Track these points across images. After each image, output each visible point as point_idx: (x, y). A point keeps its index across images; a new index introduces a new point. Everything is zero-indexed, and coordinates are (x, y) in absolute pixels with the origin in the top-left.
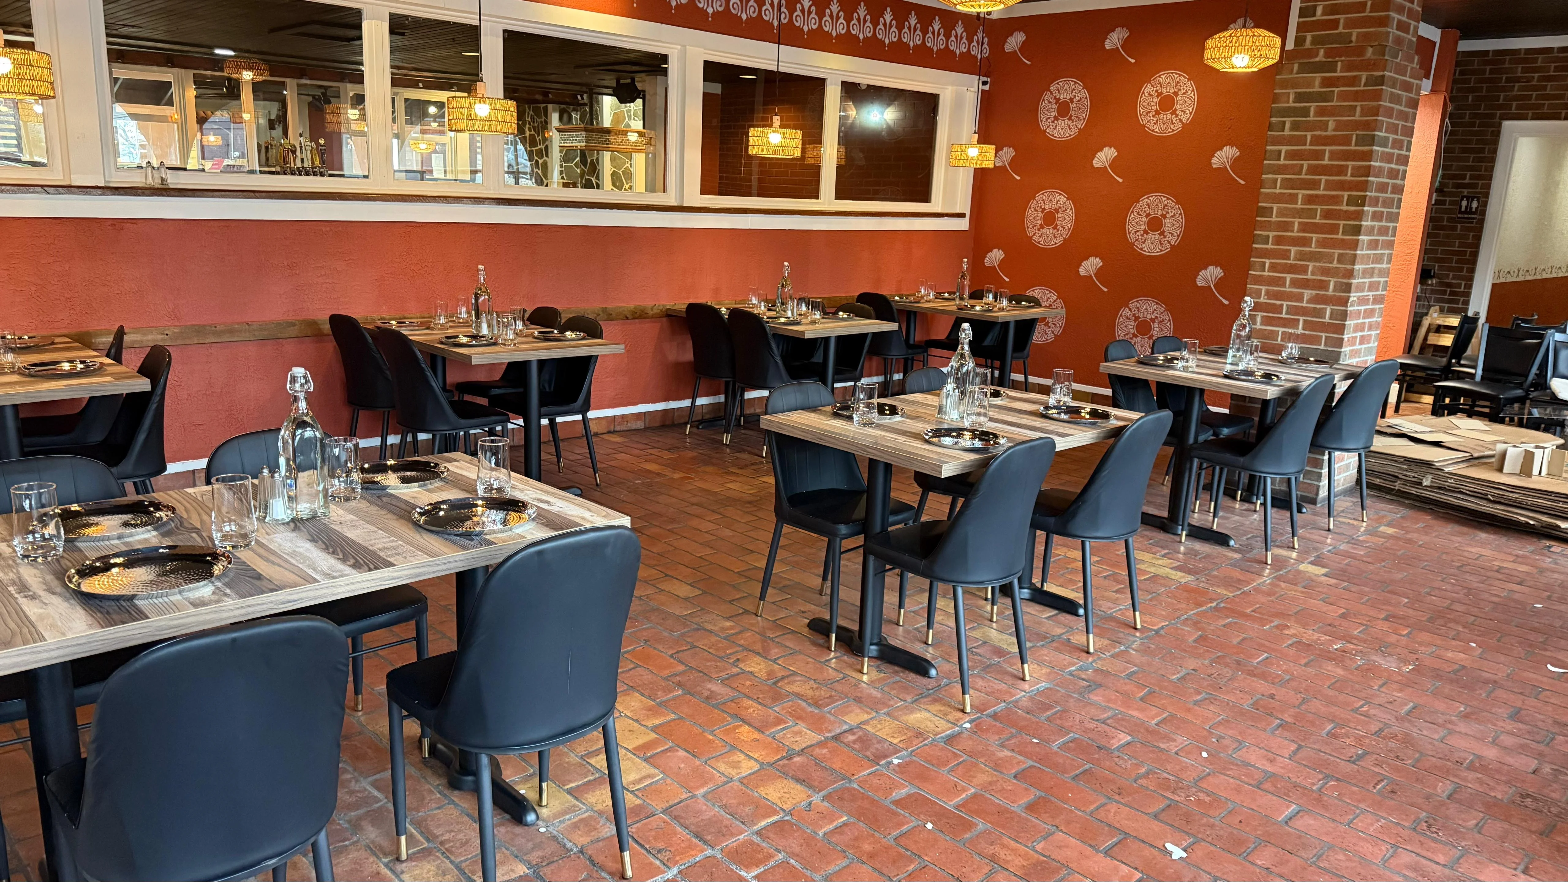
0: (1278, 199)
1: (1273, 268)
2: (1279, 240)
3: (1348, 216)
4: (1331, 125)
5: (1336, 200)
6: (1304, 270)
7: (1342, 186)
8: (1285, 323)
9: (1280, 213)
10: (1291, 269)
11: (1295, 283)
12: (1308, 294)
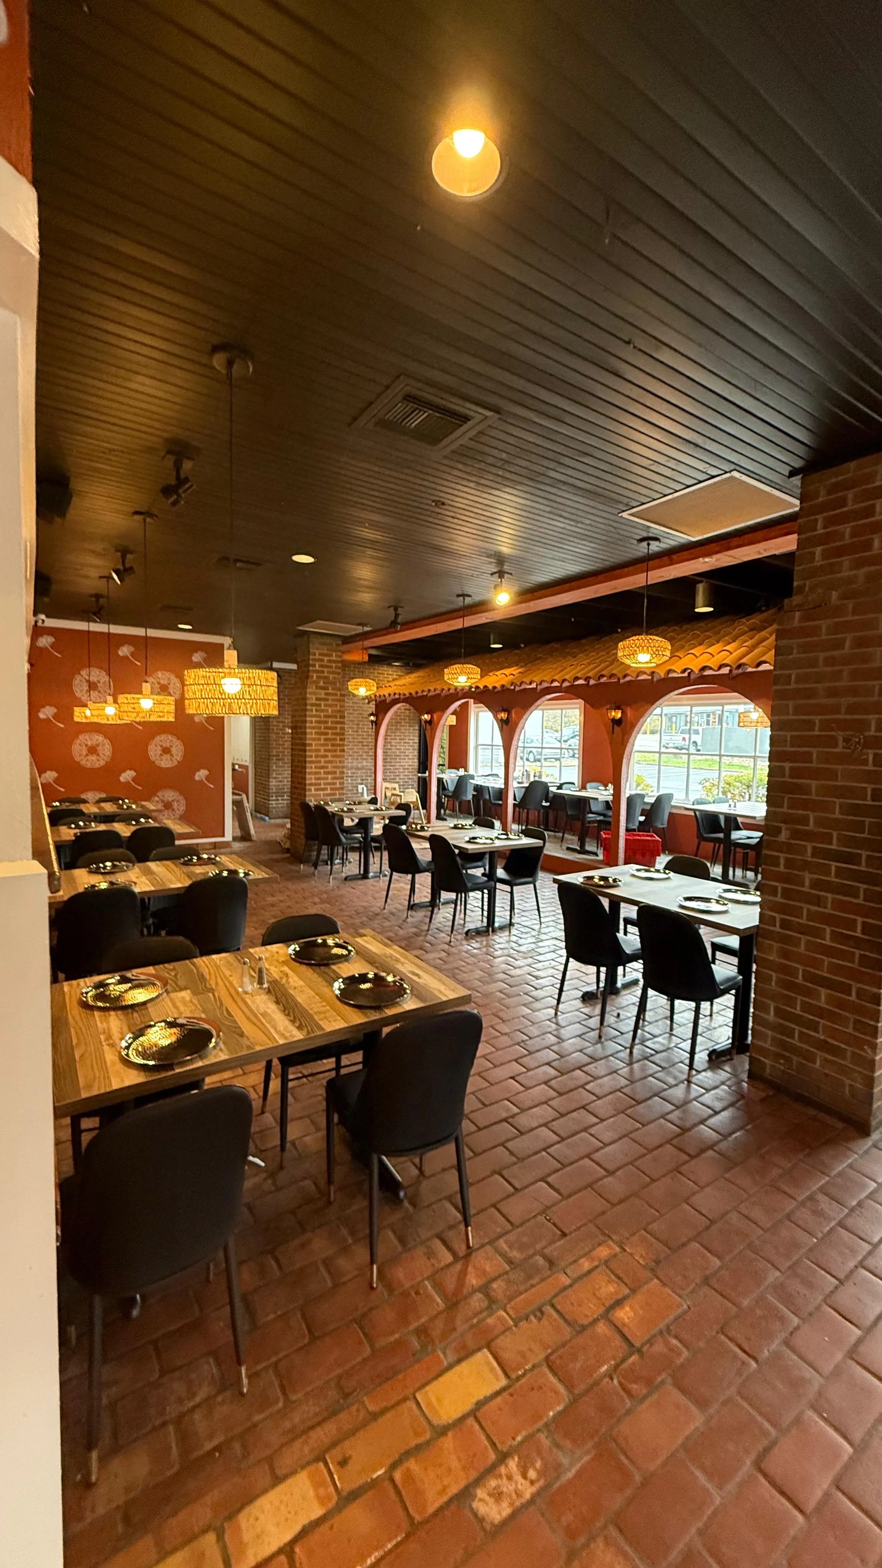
0: (314, 739)
1: (316, 767)
2: (317, 756)
3: (340, 745)
4: (330, 711)
5: (335, 739)
6: (327, 767)
7: (336, 734)
8: (323, 789)
9: (316, 745)
10: (323, 767)
11: (325, 773)
12: (330, 776)
